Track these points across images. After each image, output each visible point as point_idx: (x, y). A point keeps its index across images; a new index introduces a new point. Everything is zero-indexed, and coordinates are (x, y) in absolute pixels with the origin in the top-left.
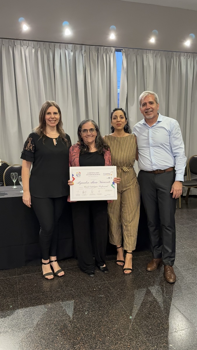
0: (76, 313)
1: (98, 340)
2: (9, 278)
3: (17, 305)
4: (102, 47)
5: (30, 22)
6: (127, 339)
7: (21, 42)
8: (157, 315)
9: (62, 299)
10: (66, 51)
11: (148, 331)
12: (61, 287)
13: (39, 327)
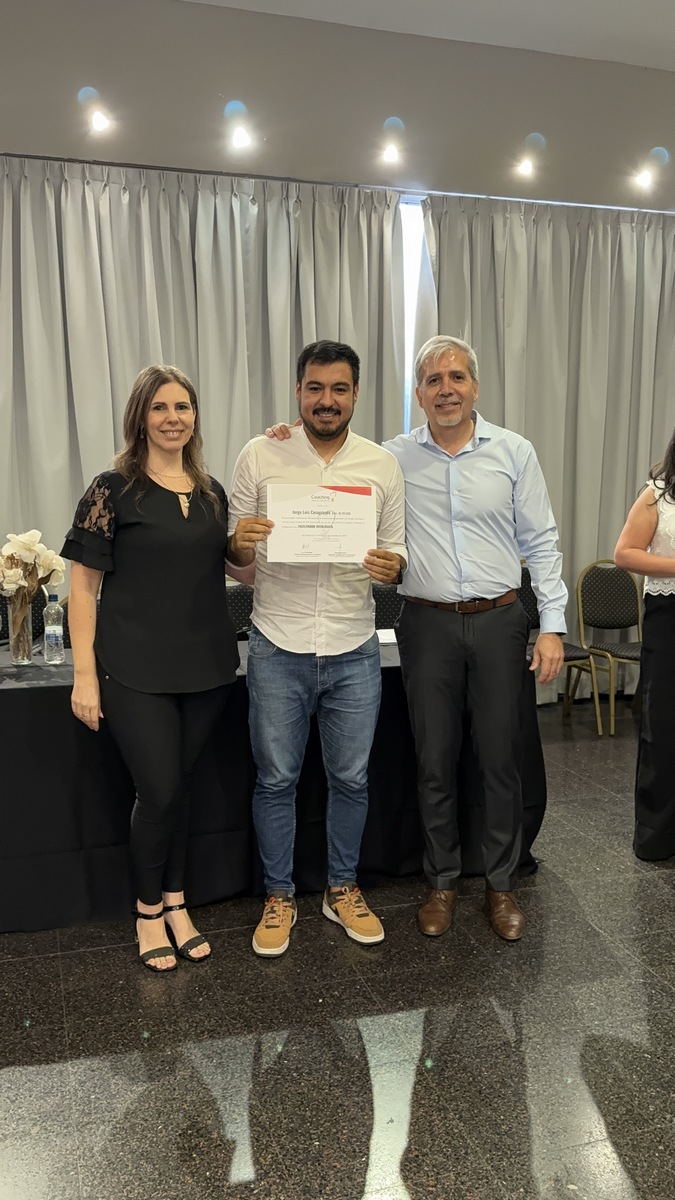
1: (331, 1167)
2: (32, 960)
3: (60, 1048)
4: (357, 190)
5: (115, 103)
7: (83, 169)
9: (209, 1031)
10: (233, 198)
11: (496, 1138)
12: (209, 990)
13: (133, 1120)
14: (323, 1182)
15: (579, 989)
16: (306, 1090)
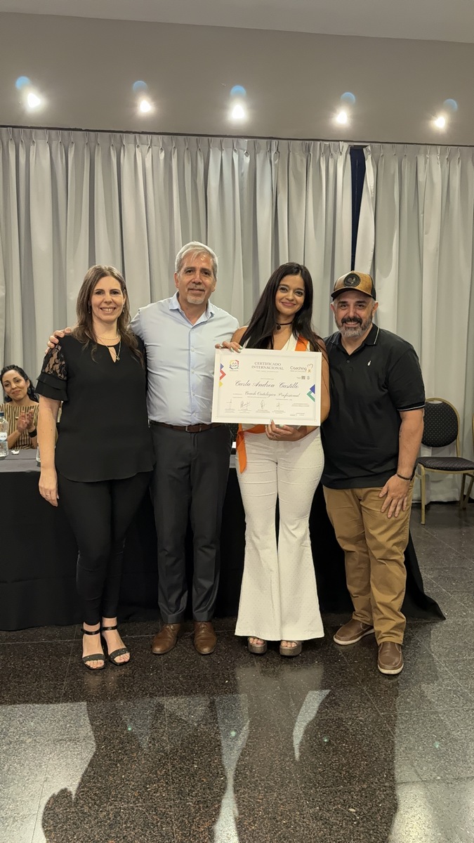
0: (172, 723)
1: (200, 781)
3: (57, 695)
4: (319, 143)
5: (157, 95)
6: (262, 787)
7: (135, 137)
8: (345, 747)
9: (150, 694)
10: (234, 153)
11: (312, 775)
12: (158, 669)
13: (88, 741)
14: (192, 789)
15: (403, 689)
16: (199, 734)
